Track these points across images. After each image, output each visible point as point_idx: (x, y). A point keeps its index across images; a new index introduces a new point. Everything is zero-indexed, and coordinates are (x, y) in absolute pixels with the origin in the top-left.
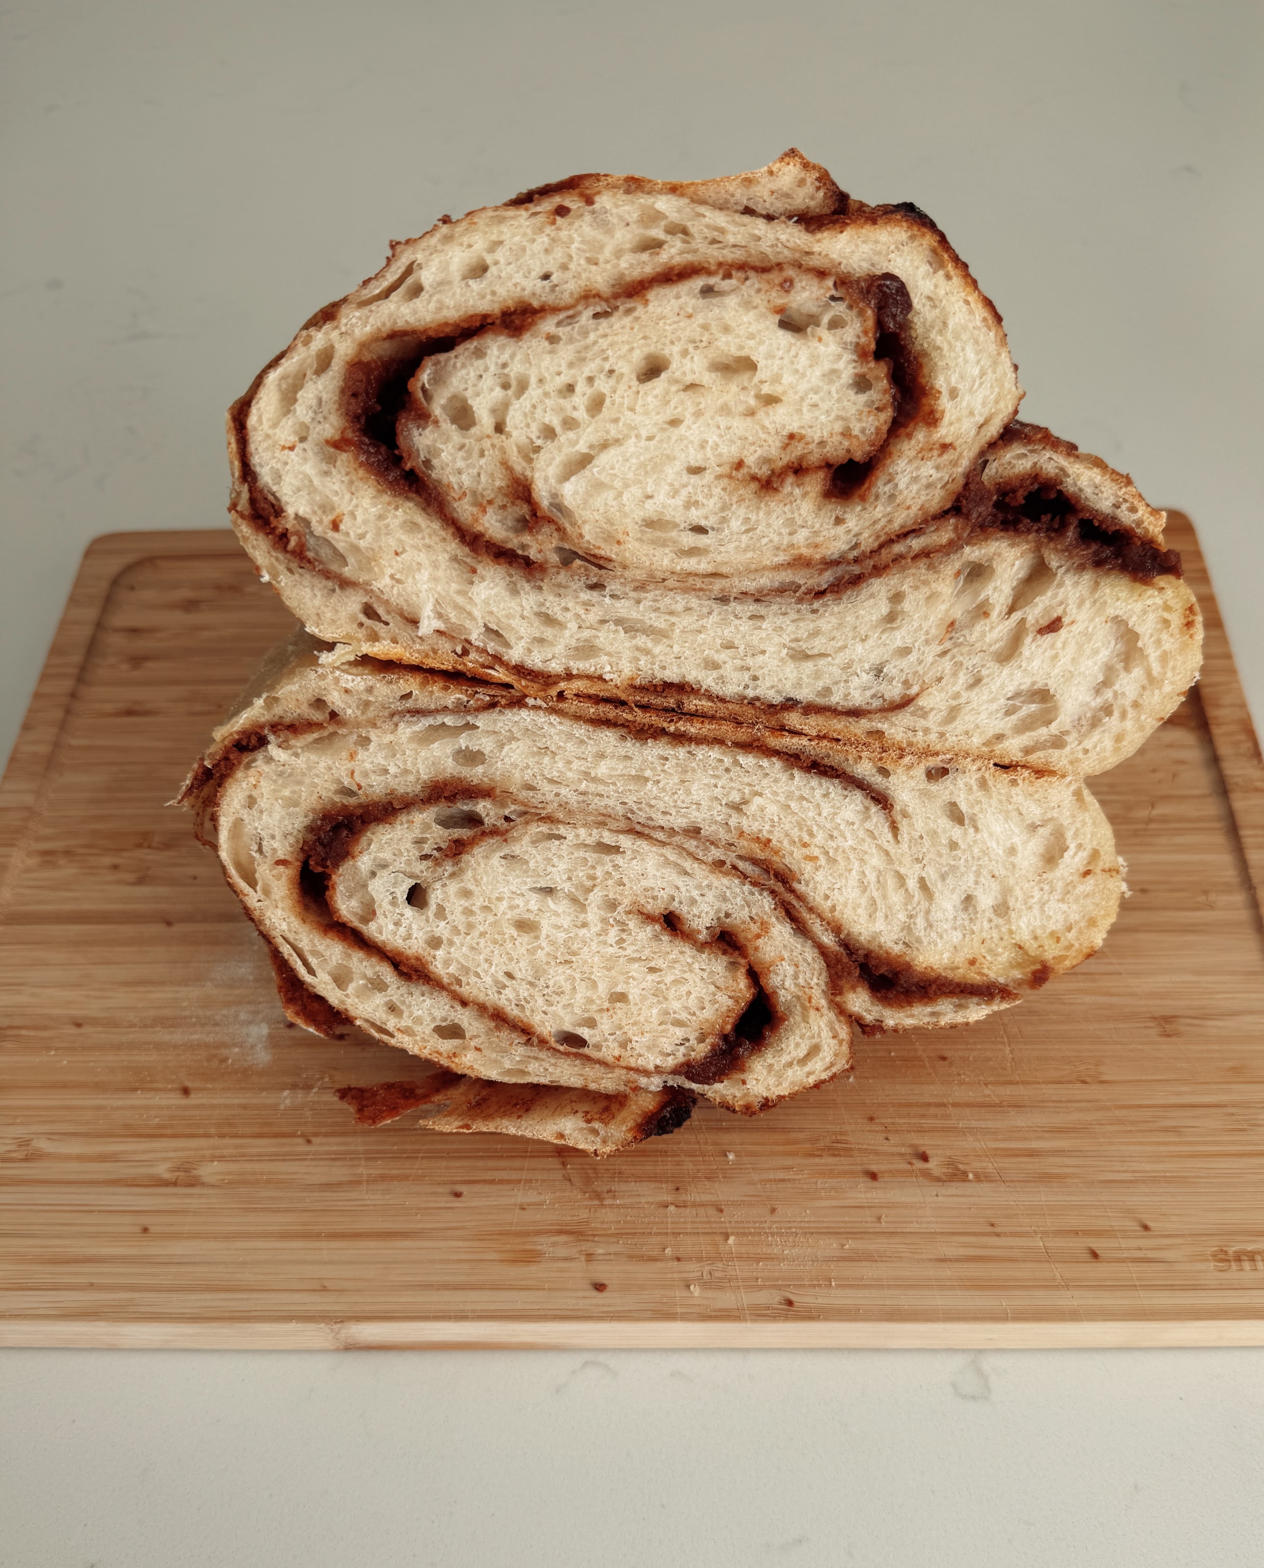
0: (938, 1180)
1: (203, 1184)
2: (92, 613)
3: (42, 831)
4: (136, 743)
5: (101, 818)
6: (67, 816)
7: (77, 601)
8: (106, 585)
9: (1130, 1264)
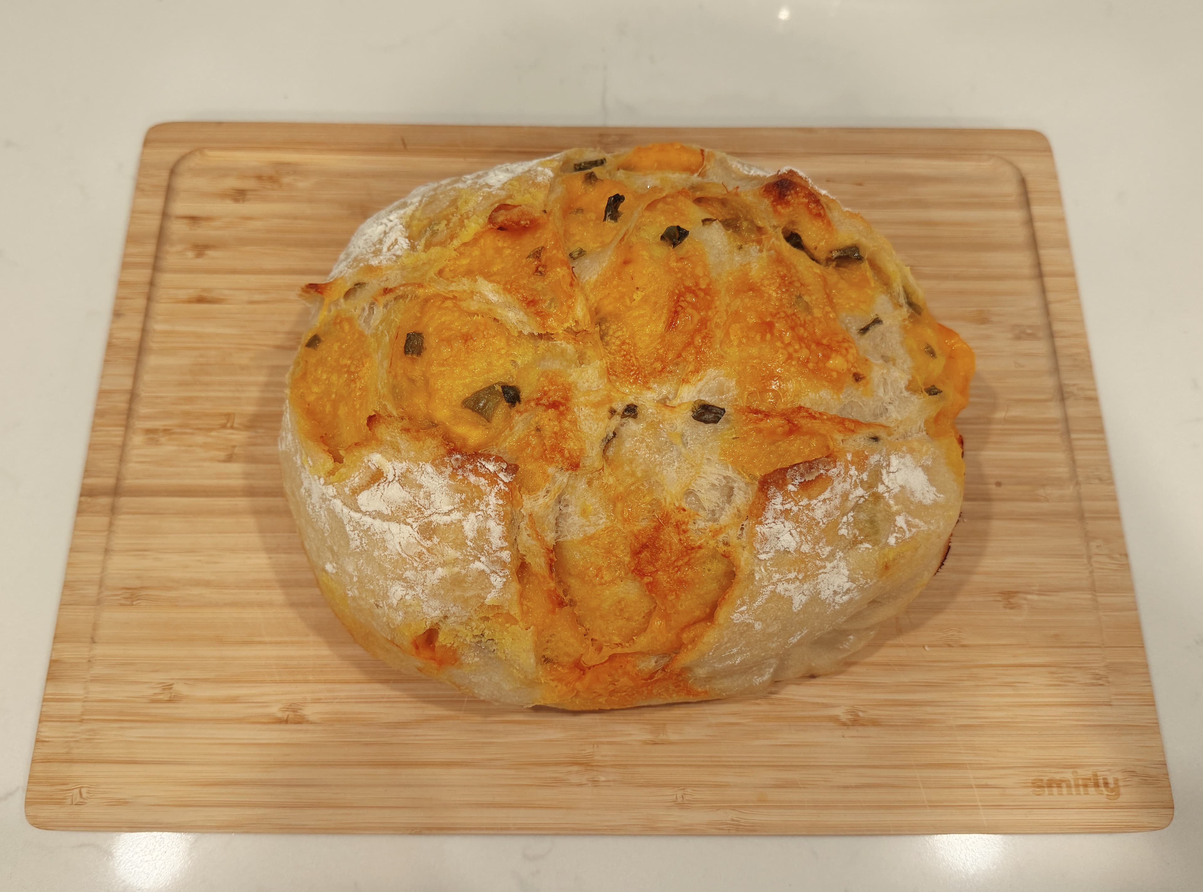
0: (844, 724)
1: (308, 722)
2: (157, 203)
3: (143, 410)
4: (210, 329)
5: (190, 400)
6: (161, 397)
7: (143, 190)
8: (165, 174)
9: (976, 790)
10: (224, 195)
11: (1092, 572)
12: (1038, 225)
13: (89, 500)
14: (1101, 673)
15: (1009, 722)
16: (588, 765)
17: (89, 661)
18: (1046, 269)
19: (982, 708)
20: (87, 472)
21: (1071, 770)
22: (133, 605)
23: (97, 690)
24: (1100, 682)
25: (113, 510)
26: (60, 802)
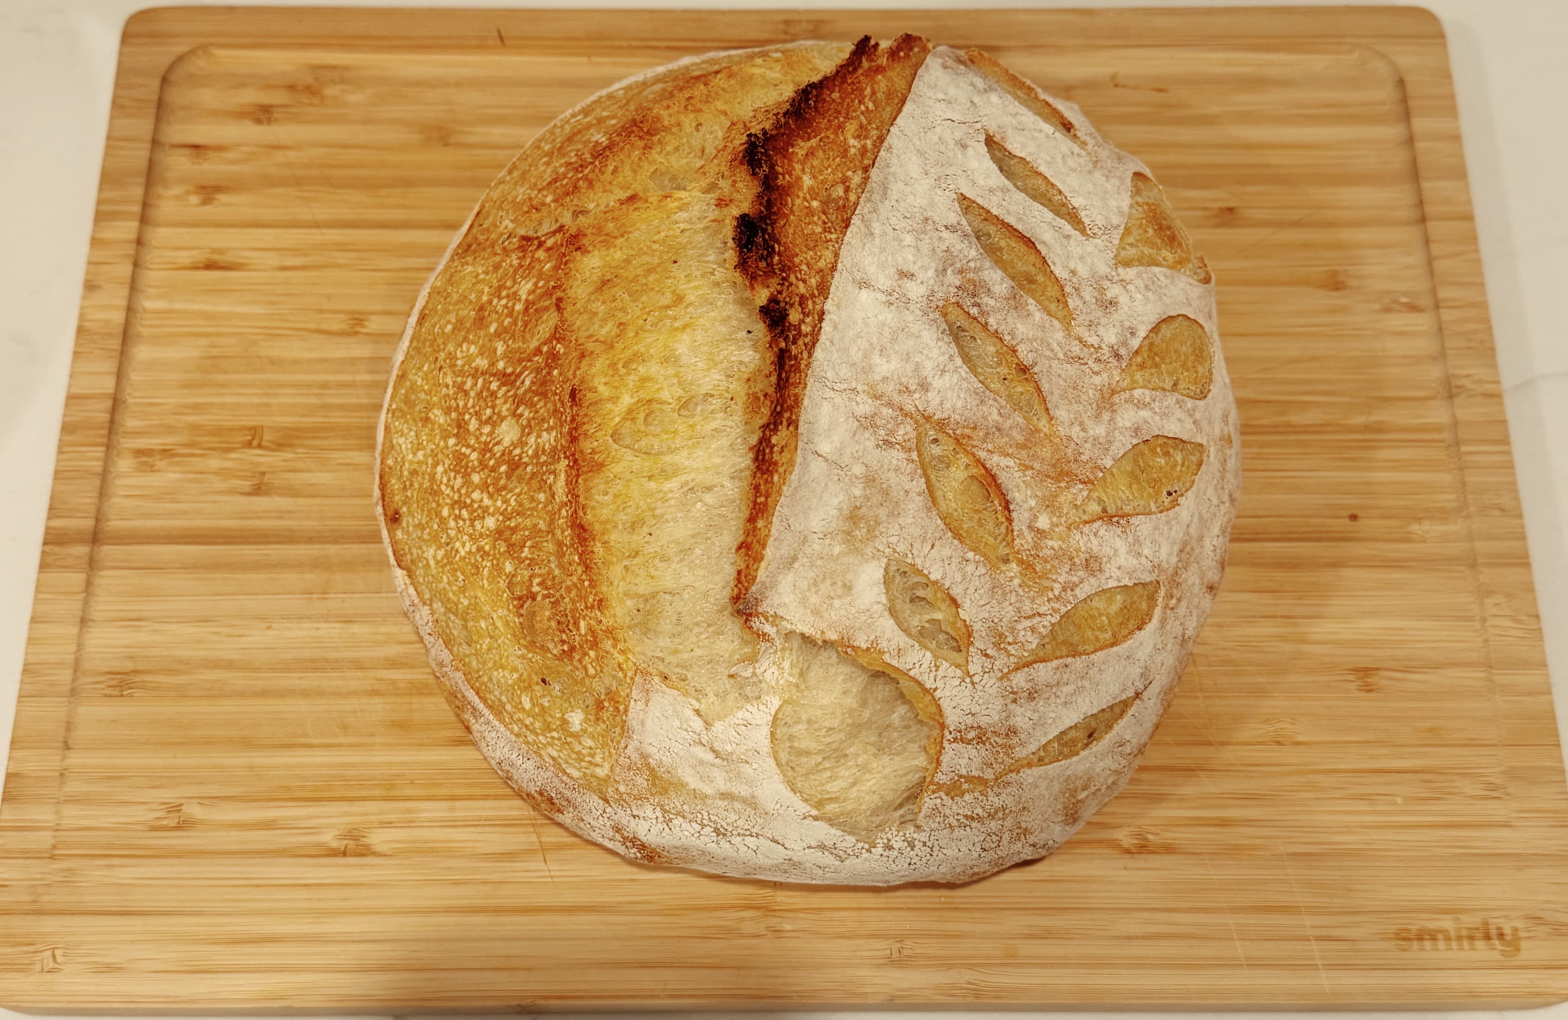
0: (1128, 851)
1: (375, 854)
2: (144, 126)
3: (130, 422)
4: (224, 306)
5: (197, 408)
6: (158, 404)
7: (122, 107)
8: (156, 83)
9: (1314, 943)
10: (240, 114)
11: (1486, 641)
12: (1421, 145)
13: (56, 549)
14: (1498, 782)
15: (1363, 850)
16: (769, 910)
17: (62, 774)
18: (1430, 209)
19: (1324, 830)
20: (53, 511)
21: (1451, 916)
22: (122, 696)
23: (73, 815)
24: (1495, 794)
25: (92, 564)
26: (23, 969)
